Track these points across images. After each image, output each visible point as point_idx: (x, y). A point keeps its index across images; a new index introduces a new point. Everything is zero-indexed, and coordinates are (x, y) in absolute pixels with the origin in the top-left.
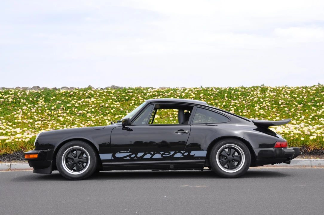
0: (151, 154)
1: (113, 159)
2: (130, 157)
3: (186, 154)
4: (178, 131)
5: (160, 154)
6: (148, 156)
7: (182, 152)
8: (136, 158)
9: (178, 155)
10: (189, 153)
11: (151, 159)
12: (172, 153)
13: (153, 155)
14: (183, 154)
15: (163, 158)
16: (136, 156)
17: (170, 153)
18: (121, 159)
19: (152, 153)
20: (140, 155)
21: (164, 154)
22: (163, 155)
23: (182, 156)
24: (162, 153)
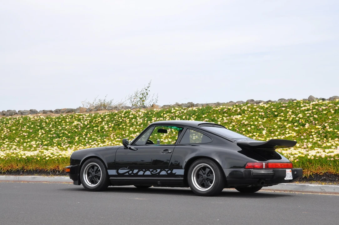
0: (143, 171)
1: (117, 174)
2: (129, 173)
3: (169, 172)
4: (164, 151)
5: (150, 171)
6: (141, 173)
7: (166, 170)
8: (132, 174)
9: (163, 173)
10: (172, 171)
12: (159, 170)
14: (167, 172)
16: (132, 173)
17: (157, 171)
18: (123, 175)
21: (152, 171)
22: (152, 173)
23: (166, 174)
24: (151, 170)
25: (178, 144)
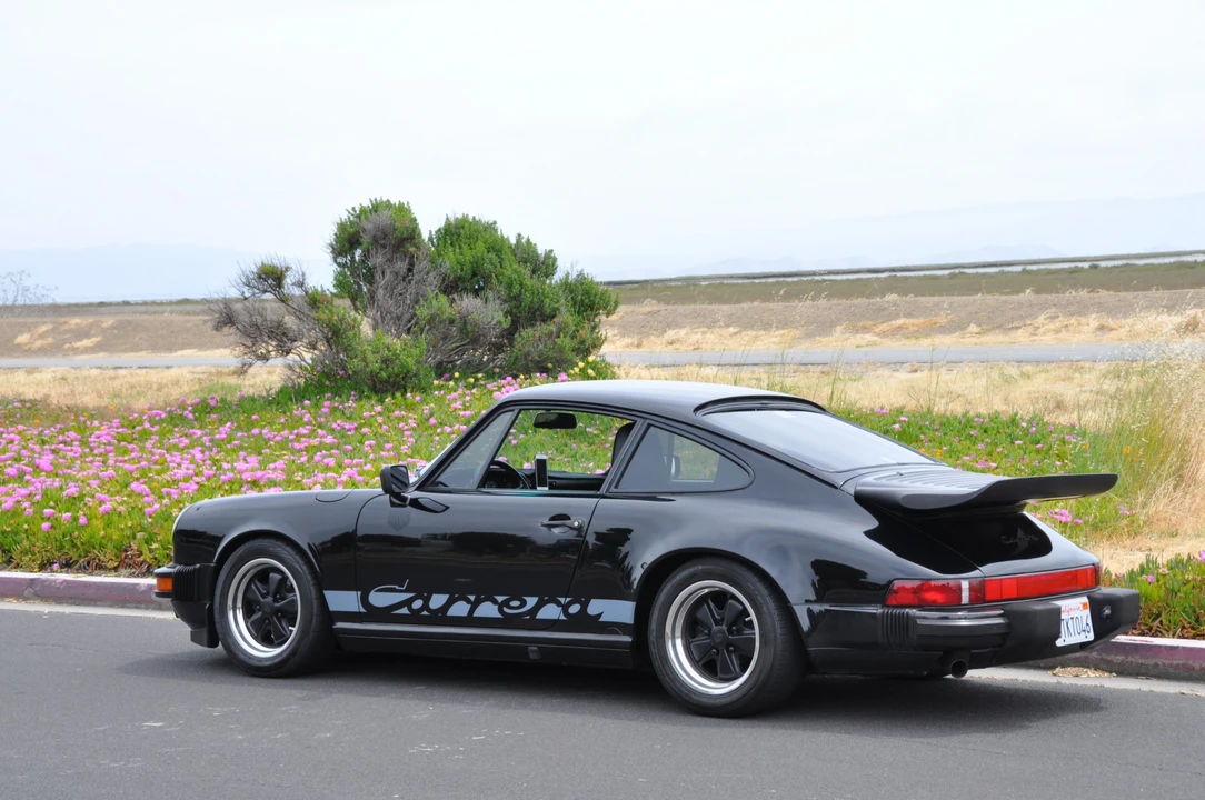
1: (363, 610)
5: (495, 602)
6: (459, 609)
7: (562, 600)
8: (425, 613)
10: (584, 606)
11: (469, 620)
13: (474, 606)
15: (507, 621)
16: (426, 606)
17: (524, 603)
19: (472, 598)
20: (437, 601)
21: (506, 603)
22: (506, 610)
24: (500, 599)
25: (613, 489)
